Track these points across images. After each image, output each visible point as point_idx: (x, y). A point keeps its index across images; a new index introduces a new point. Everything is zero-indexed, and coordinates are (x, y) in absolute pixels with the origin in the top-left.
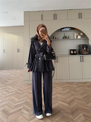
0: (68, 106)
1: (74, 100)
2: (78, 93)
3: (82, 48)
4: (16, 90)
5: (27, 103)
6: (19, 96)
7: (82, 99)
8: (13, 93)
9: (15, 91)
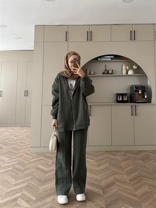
0: (102, 193)
1: (115, 183)
2: (123, 171)
3: (136, 91)
4: (15, 164)
5: (30, 187)
6: (18, 174)
7: (129, 182)
8: (8, 169)
9: (13, 165)
